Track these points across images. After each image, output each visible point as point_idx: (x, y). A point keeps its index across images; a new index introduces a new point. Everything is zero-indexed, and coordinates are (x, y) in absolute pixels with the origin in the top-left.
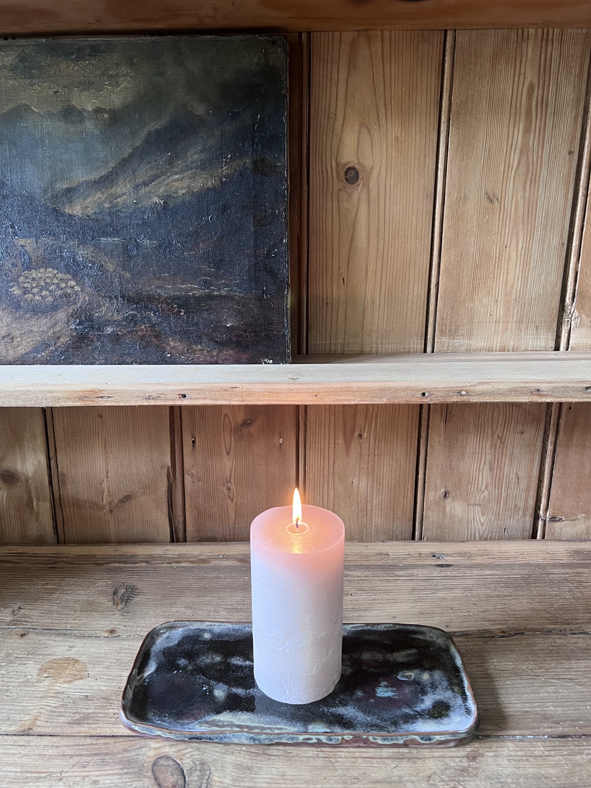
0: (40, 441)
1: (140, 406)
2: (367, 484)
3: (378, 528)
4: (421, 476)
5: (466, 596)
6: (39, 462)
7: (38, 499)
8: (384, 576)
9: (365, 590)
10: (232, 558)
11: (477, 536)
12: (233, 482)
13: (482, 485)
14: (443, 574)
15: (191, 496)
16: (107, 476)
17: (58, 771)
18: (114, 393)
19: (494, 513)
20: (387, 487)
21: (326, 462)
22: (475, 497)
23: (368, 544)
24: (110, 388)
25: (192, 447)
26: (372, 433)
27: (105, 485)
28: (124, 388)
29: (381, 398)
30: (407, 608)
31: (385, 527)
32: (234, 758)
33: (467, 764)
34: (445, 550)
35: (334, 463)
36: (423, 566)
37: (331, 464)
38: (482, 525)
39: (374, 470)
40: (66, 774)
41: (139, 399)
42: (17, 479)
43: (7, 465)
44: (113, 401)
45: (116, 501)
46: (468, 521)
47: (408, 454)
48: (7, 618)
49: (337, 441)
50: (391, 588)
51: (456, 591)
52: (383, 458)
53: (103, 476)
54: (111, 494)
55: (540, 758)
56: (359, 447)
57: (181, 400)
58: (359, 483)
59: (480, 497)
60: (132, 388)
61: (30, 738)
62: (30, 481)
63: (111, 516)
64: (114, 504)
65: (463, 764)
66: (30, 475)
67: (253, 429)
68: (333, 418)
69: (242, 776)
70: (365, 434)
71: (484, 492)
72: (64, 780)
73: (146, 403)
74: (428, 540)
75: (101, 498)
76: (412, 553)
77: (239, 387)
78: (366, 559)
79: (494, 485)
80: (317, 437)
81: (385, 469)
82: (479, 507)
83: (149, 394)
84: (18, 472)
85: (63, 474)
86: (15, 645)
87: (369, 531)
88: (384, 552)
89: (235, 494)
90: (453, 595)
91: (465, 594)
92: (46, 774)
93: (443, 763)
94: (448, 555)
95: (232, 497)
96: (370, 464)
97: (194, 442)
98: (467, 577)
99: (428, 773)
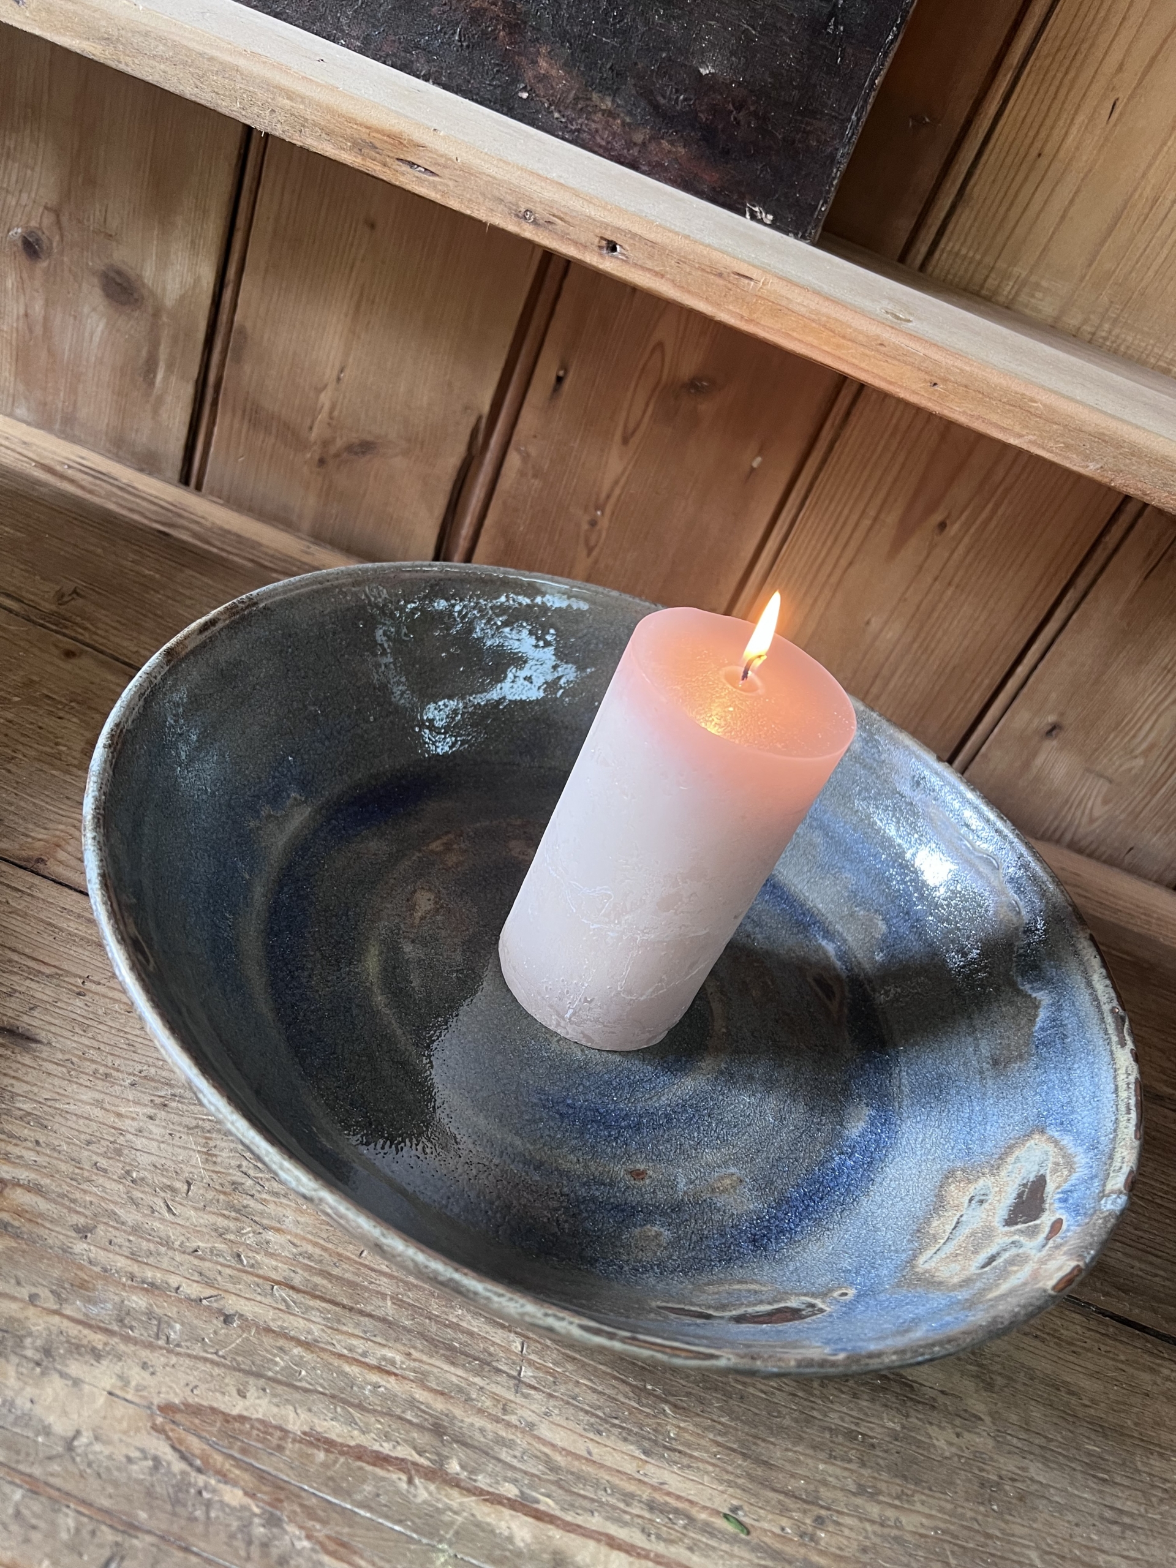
0: (213, 230)
1: (494, 229)
2: (899, 639)
4: (1021, 670)
6: (197, 280)
7: (170, 367)
11: (1068, 837)
12: (608, 512)
13: (1141, 742)
15: (505, 503)
16: (339, 379)
17: (79, 972)
18: (445, 167)
19: (1130, 809)
20: (937, 663)
21: (836, 551)
22: (1110, 760)
24: (442, 147)
25: (550, 390)
26: (972, 530)
27: (325, 399)
28: (476, 162)
29: (1087, 458)
35: (851, 564)
37: (843, 562)
38: (1092, 821)
39: (929, 617)
40: (93, 987)
41: (501, 207)
42: (136, 300)
43: (121, 255)
44: (434, 186)
45: (339, 443)
46: (1067, 801)
47: (1024, 612)
48: (43, 603)
49: (882, 516)
52: (963, 597)
53: (330, 374)
54: (334, 423)
56: (925, 553)
57: (601, 255)
58: (881, 631)
59: (1121, 766)
60: (492, 171)
61: (37, 880)
62: (165, 319)
63: (319, 474)
64: (333, 450)
66: (169, 302)
67: (706, 407)
68: (901, 458)
70: (957, 526)
71: (1136, 757)
72: (86, 998)
73: (511, 226)
75: (308, 422)
77: (757, 281)
79: (1165, 753)
80: (842, 489)
81: (955, 622)
82: (1107, 784)
83: (530, 206)
84: (143, 284)
85: (242, 331)
86: (49, 668)
89: (602, 541)
92: (54, 970)
95: (592, 543)
96: (930, 597)
97: (559, 380)
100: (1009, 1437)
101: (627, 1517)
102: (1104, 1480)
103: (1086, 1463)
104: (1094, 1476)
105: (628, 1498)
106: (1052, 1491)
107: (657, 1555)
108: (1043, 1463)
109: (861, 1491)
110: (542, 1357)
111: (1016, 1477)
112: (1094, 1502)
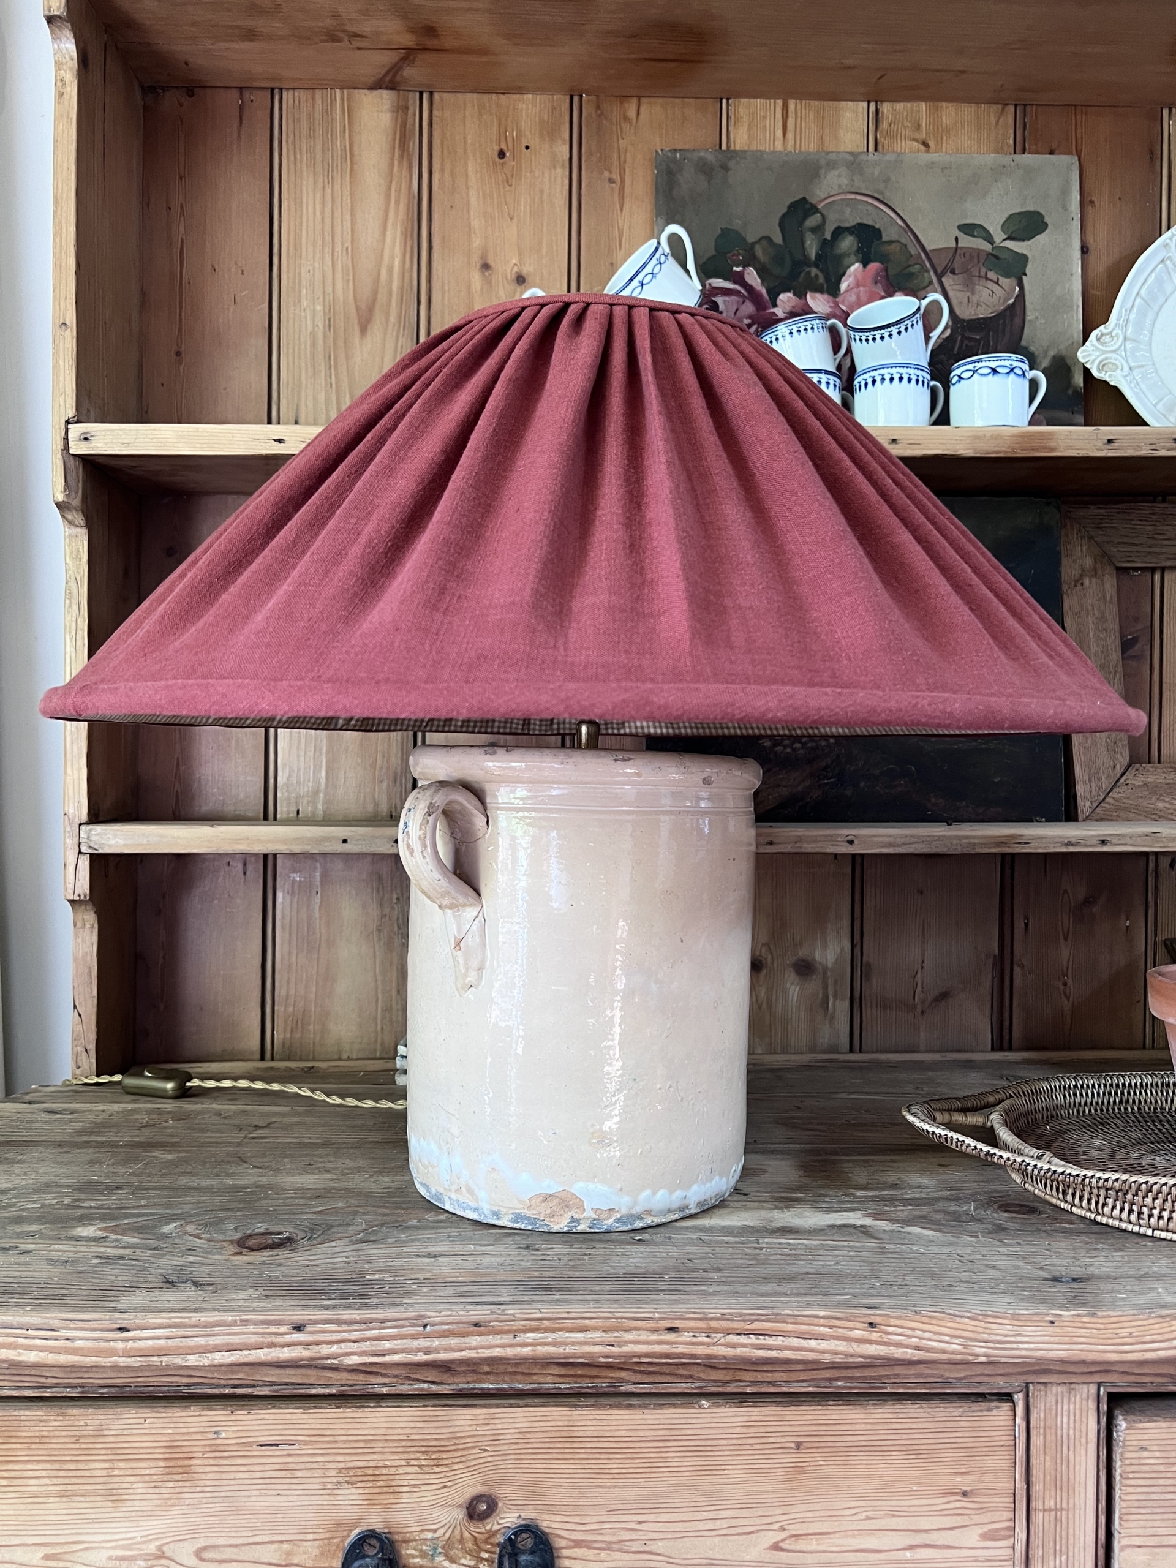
0: (846, 923)
6: (842, 949)
7: (835, 996)
12: (1070, 976)
15: (1020, 993)
16: (922, 967)
25: (1024, 930)
27: (918, 978)
42: (813, 971)
43: (803, 952)
45: (930, 999)
53: (917, 967)
54: (925, 990)
62: (829, 974)
63: (923, 1019)
64: (927, 1003)
66: (830, 965)
67: (1096, 909)
75: (912, 995)
84: (816, 962)
85: (869, 965)
89: (1072, 991)
95: (1068, 995)
97: (1026, 925)
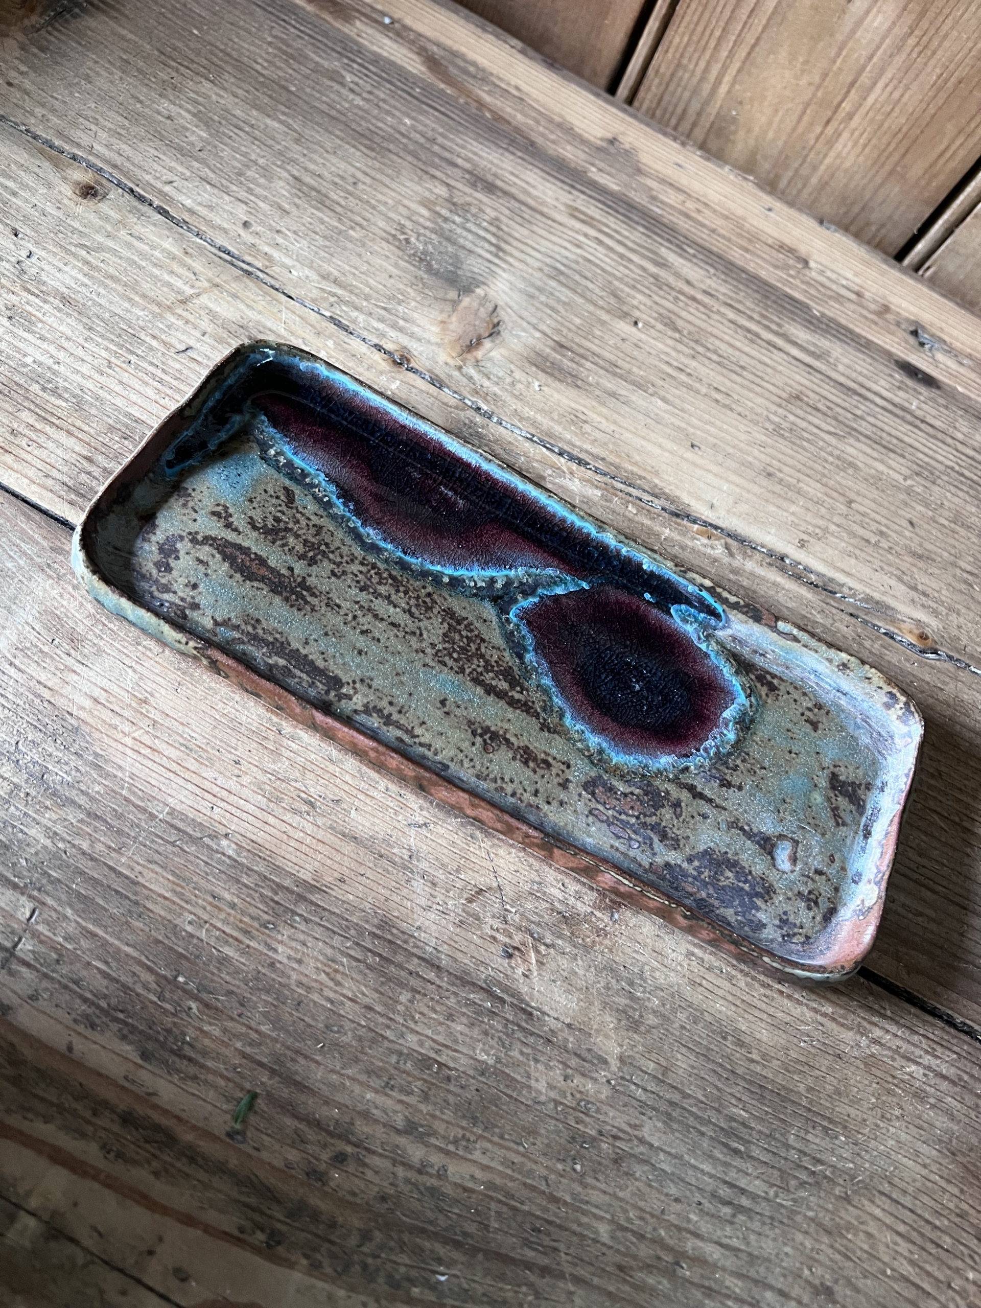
3: (832, 176)
5: (909, 491)
8: (751, 318)
9: (676, 329)
10: (413, 42)
14: (900, 397)
20: (938, 71)
23: (778, 205)
30: (743, 437)
31: (852, 186)
32: (54, 593)
33: (589, 910)
34: (955, 333)
36: (865, 346)
50: (744, 360)
51: (894, 461)
55: (762, 990)
65: (579, 905)
69: (46, 649)
74: (933, 283)
76: (867, 295)
78: (745, 243)
87: (804, 172)
88: (803, 250)
90: (881, 467)
91: (909, 482)
93: (534, 876)
94: (951, 351)
98: (949, 441)
99: (482, 881)
100: (633, 1087)
101: (89, 1129)
102: (736, 1152)
103: (722, 1129)
104: (726, 1146)
105: (100, 1106)
106: (662, 1156)
107: (108, 1176)
108: (665, 1122)
109: (411, 1129)
110: (53, 929)
111: (621, 1135)
112: (711, 1176)
